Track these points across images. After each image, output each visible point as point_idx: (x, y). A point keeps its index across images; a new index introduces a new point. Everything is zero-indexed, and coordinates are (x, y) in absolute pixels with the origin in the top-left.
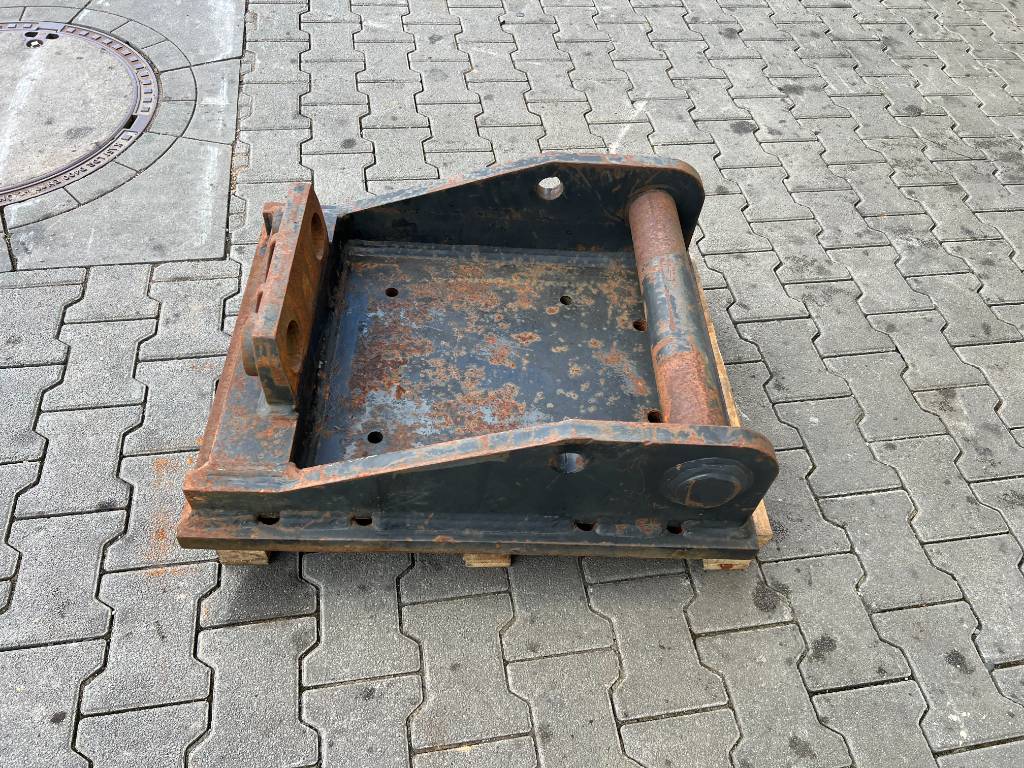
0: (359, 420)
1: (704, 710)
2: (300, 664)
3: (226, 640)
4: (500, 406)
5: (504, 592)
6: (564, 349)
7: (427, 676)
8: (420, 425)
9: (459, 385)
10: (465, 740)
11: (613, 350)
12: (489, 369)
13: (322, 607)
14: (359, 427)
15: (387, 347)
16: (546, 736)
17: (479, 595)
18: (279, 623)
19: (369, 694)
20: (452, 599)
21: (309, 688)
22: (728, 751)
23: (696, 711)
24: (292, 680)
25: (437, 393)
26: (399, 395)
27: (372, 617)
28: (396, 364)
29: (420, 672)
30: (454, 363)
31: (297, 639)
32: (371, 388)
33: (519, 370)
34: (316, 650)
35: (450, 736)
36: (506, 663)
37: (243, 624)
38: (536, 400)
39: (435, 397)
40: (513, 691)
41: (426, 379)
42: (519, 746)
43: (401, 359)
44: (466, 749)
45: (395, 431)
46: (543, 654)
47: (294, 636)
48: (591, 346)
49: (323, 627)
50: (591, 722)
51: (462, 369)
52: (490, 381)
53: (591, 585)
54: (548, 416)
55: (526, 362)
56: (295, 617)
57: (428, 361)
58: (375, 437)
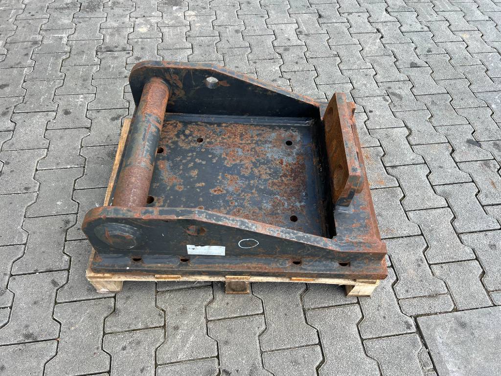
0: (298, 150)
4: (234, 156)
6: (198, 185)
8: (270, 148)
9: (253, 165)
11: (171, 184)
12: (239, 174)
14: (297, 147)
15: (291, 185)
25: (264, 161)
26: (282, 160)
28: (285, 175)
30: (256, 176)
32: (295, 164)
33: (223, 174)
38: (217, 158)
41: (270, 168)
43: (283, 178)
45: (281, 146)
48: (182, 187)
51: (252, 173)
52: (239, 168)
55: (219, 177)
57: (269, 177)
58: (289, 143)
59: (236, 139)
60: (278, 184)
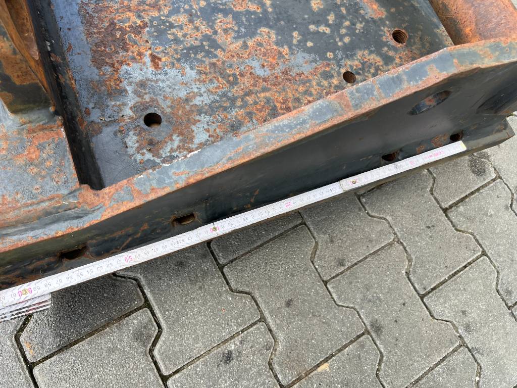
0: (124, 104)
1: (470, 263)
2: (153, 357)
3: (66, 366)
4: (265, 54)
5: (301, 224)
7: (269, 320)
8: (195, 95)
9: (214, 41)
10: (321, 360)
13: (149, 296)
14: (128, 112)
15: (117, 10)
16: (378, 329)
17: (281, 234)
18: (114, 327)
19: (228, 357)
20: (261, 245)
21: (170, 376)
22: (494, 287)
23: (465, 267)
24: (153, 376)
25: (196, 54)
26: (156, 66)
27: (200, 288)
28: (137, 30)
29: (263, 319)
30: (198, 17)
31: (139, 336)
32: (121, 63)
33: (266, 12)
34: (162, 338)
35: (309, 363)
36: (326, 283)
37: (76, 342)
38: (295, 42)
39: (195, 59)
40: (340, 304)
41: (176, 40)
42: (362, 346)
43: (139, 22)
44: (325, 367)
45: (171, 107)
46: (350, 264)
47: (135, 334)
49: (158, 314)
50: (404, 304)
51: (211, 23)
52: (243, 30)
53: (362, 195)
54: (313, 55)
56: (128, 315)
57: (171, 20)
58: (152, 120)
59: (280, 99)
60: (147, 7)
